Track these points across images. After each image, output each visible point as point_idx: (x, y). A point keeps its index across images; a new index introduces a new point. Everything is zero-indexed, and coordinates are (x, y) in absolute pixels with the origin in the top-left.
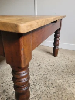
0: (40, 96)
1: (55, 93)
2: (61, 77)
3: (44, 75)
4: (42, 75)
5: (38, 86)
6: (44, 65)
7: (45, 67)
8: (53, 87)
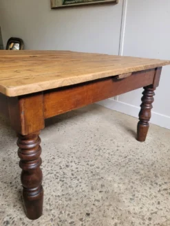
0: (71, 197)
1: (98, 201)
2: (127, 181)
3: (98, 168)
4: (93, 167)
5: (77, 182)
6: (108, 151)
7: (107, 155)
8: (100, 192)
